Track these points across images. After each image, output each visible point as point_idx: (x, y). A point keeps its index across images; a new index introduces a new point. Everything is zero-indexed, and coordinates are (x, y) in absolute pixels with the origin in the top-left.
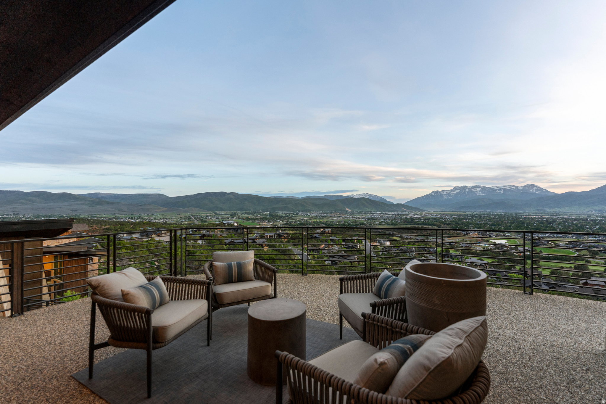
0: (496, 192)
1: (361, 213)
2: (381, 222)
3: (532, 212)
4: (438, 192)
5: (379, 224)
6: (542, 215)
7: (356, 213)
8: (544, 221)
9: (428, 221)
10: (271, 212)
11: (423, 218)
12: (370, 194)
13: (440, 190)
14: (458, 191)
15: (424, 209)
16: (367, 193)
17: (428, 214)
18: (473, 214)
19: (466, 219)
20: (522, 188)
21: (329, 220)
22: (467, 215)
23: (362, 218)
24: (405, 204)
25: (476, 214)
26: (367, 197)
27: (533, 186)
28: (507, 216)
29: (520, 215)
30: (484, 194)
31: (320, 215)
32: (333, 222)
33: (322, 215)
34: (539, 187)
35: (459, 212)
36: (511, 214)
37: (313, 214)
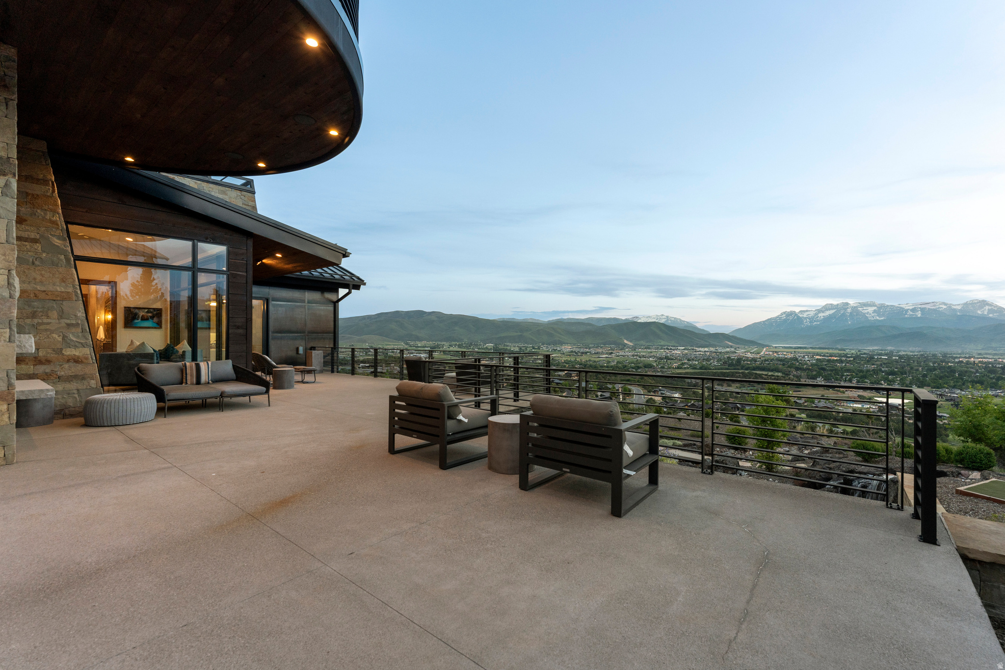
0: (905, 315)
1: (649, 348)
2: (683, 364)
3: (979, 352)
4: (791, 313)
5: (678, 368)
6: (996, 357)
7: (640, 348)
8: (999, 367)
9: (768, 364)
10: (496, 345)
11: (760, 358)
12: (667, 317)
13: (797, 310)
14: (832, 312)
15: (764, 344)
16: (663, 315)
17: (771, 353)
18: (859, 353)
19: (841, 361)
20: (959, 308)
21: (592, 359)
22: (846, 356)
23: (650, 357)
24: (731, 335)
25: (865, 354)
26: (662, 321)
27: (984, 303)
28: (924, 359)
29: (952, 357)
30: (883, 318)
31: (577, 350)
32: (598, 362)
33: (582, 350)
34: (997, 306)
35: (832, 349)
36: (934, 355)
37: (567, 348)
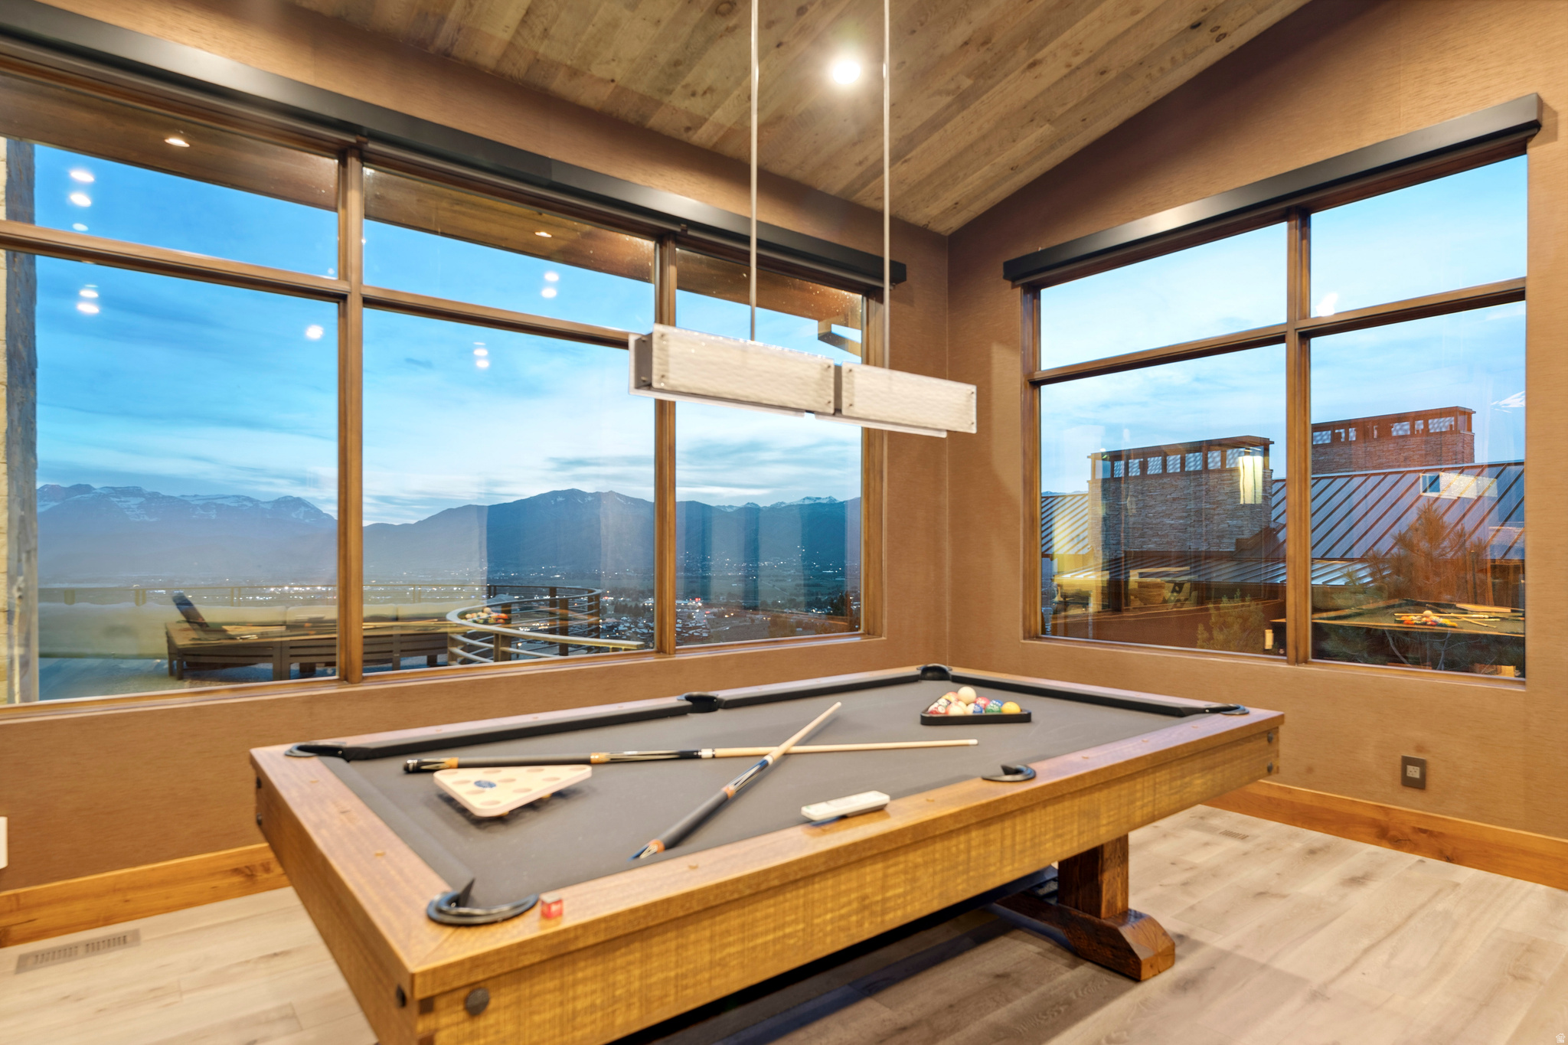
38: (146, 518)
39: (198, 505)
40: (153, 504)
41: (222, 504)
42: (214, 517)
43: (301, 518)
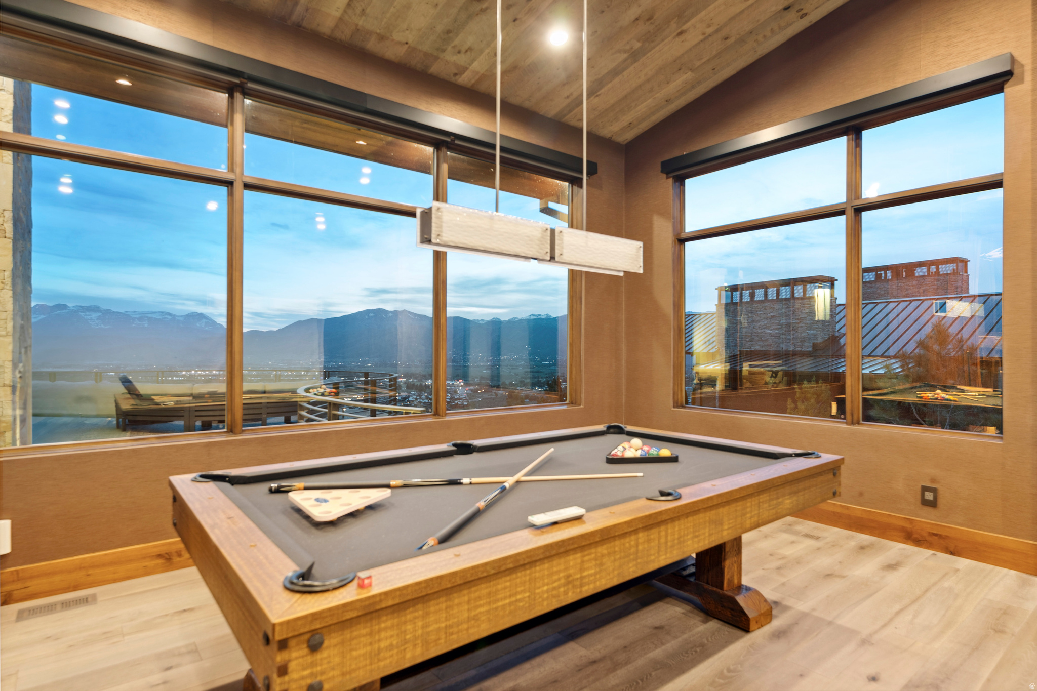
38: (103, 326)
39: (136, 318)
40: (107, 317)
41: (152, 317)
42: (146, 325)
43: (203, 326)
